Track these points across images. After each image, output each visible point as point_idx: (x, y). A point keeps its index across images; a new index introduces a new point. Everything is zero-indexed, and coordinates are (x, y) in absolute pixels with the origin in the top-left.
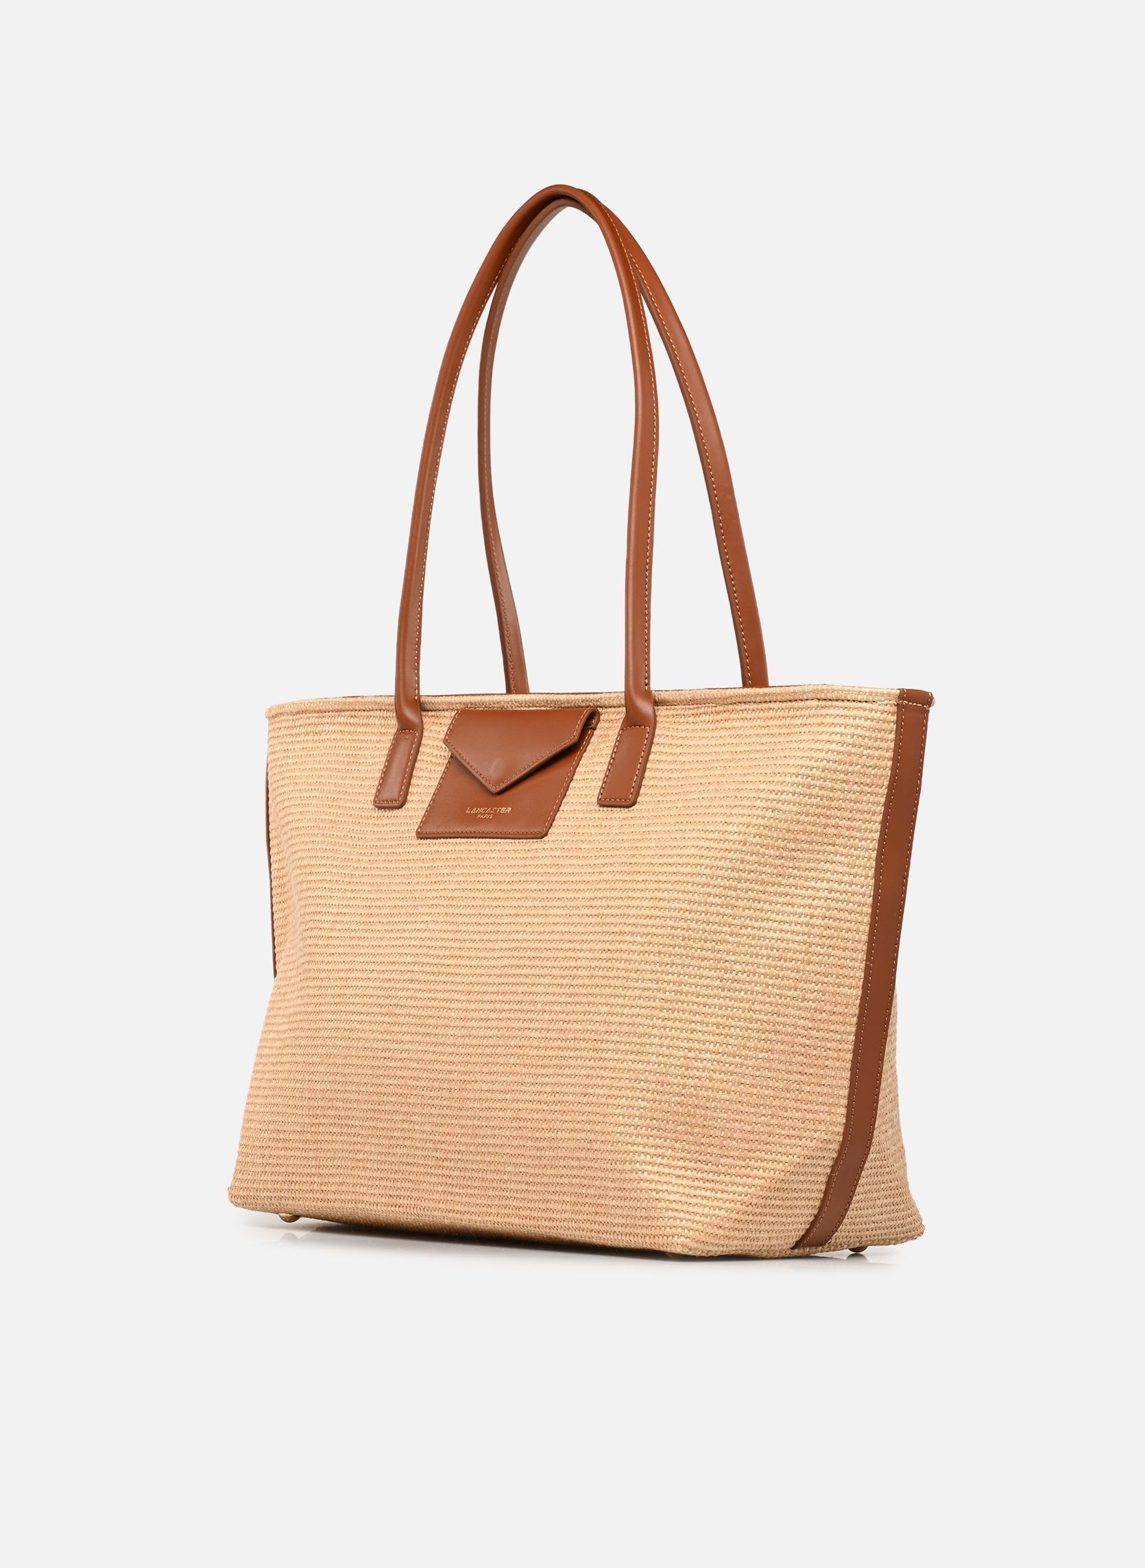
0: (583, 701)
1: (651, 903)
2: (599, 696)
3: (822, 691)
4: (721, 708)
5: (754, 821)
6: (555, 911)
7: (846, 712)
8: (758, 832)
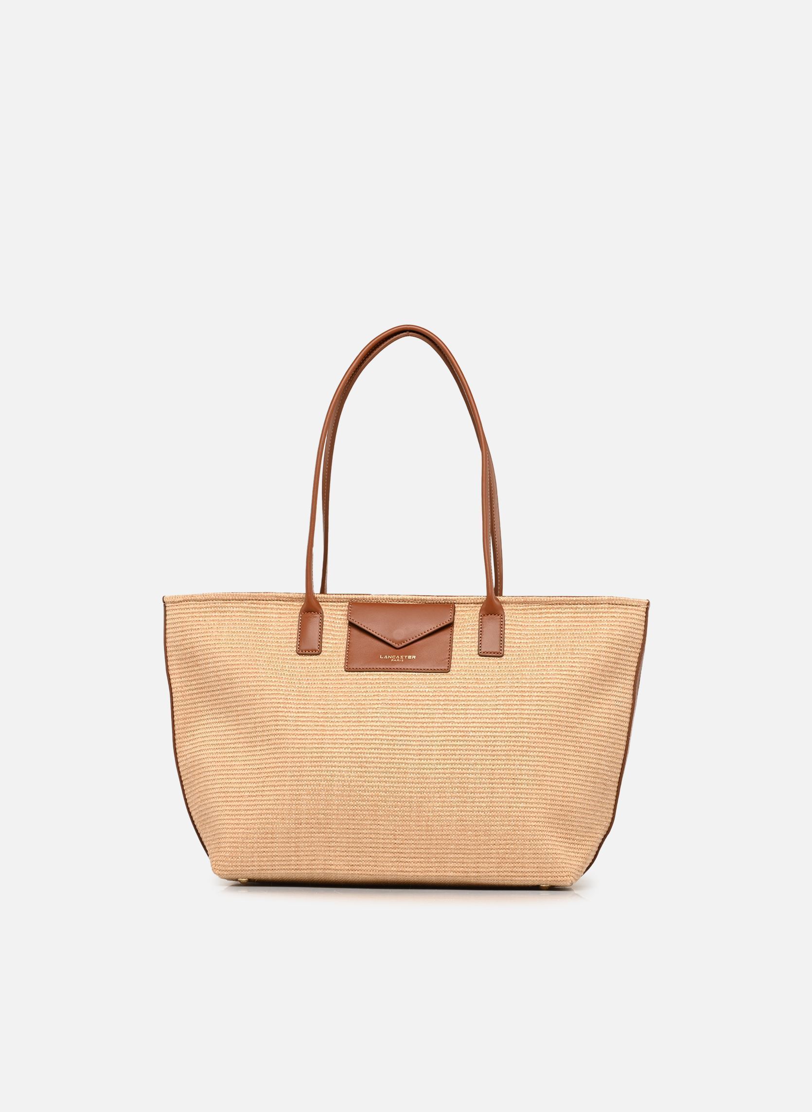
0: (443, 600)
1: (537, 707)
2: (456, 598)
3: (613, 600)
4: (543, 606)
5: (588, 666)
6: (471, 711)
7: (625, 611)
8: (590, 671)
